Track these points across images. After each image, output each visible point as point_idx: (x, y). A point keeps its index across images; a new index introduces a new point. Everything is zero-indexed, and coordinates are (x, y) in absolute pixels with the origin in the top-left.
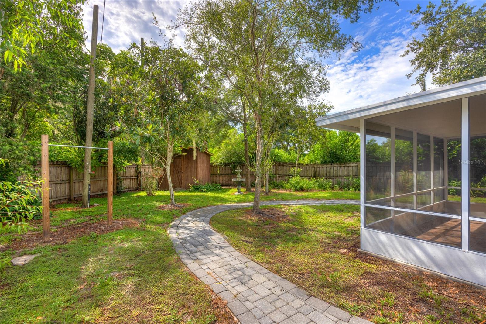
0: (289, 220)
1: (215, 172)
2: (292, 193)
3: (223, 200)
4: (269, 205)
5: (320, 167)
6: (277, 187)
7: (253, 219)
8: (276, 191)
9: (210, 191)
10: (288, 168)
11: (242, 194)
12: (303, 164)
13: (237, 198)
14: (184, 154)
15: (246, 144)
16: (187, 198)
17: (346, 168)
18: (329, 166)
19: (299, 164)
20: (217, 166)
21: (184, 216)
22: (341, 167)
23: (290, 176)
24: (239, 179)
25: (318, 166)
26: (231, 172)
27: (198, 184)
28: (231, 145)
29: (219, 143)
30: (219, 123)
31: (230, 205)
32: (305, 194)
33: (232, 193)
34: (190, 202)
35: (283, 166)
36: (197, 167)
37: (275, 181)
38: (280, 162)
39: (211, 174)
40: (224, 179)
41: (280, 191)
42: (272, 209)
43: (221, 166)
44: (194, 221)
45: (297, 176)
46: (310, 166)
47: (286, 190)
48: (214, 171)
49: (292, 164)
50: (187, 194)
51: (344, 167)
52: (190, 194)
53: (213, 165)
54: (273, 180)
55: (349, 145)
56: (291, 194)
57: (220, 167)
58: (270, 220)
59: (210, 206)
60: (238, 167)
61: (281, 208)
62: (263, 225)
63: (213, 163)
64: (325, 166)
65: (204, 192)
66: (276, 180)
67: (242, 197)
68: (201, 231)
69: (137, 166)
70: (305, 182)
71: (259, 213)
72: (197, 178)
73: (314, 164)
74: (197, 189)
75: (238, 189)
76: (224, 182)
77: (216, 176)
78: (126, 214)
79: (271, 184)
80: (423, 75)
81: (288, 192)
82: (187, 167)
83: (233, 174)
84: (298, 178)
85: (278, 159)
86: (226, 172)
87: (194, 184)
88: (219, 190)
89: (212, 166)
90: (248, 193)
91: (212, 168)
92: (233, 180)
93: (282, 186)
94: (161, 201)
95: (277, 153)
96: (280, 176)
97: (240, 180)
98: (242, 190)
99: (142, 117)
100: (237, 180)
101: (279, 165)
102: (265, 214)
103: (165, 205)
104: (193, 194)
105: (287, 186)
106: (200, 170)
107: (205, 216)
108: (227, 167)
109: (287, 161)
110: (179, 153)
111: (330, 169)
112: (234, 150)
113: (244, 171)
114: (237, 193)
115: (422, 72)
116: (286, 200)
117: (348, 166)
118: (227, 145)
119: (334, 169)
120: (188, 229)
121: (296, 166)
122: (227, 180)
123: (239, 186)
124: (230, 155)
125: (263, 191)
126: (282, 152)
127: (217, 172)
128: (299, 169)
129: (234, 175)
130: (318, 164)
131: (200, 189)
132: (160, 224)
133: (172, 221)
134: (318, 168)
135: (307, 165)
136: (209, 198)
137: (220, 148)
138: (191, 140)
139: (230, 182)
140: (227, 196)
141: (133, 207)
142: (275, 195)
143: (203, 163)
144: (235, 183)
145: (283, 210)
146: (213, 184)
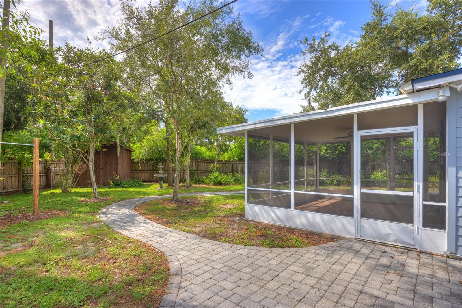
0: (202, 206)
1: (137, 168)
2: (212, 187)
3: (145, 194)
4: (187, 196)
5: (237, 164)
6: (199, 182)
7: (172, 205)
8: (197, 186)
9: (131, 187)
10: (209, 164)
11: (164, 188)
12: (222, 161)
13: (159, 191)
14: (104, 150)
15: (168, 142)
16: (108, 193)
17: (259, 164)
19: (219, 161)
20: (138, 162)
21: (110, 206)
22: (255, 163)
23: (210, 172)
24: (161, 174)
26: (153, 169)
27: (118, 181)
28: (153, 141)
29: (140, 140)
30: (141, 121)
31: (152, 197)
32: (221, 187)
33: (155, 188)
34: (112, 196)
35: (204, 162)
36: (117, 164)
37: (196, 177)
38: (201, 159)
39: (132, 171)
40: (147, 176)
41: (201, 186)
42: (190, 198)
43: (143, 162)
44: (120, 209)
45: (216, 171)
46: (229, 163)
47: (206, 184)
48: (135, 167)
49: (212, 161)
50: (107, 189)
51: (257, 163)
52: (111, 190)
53: (134, 161)
54: (195, 175)
55: (261, 145)
56: (210, 188)
57: (141, 163)
58: (186, 206)
59: (133, 198)
60: (161, 163)
61: (197, 198)
62: (180, 209)
63: (134, 159)
64: (242, 163)
65: (125, 187)
66: (198, 176)
67: (163, 191)
68: (128, 215)
69: (46, 162)
70: (223, 177)
71: (178, 201)
72: (117, 173)
73: (232, 161)
74: (117, 185)
75: (160, 184)
76: (146, 178)
77: (138, 173)
78: (48, 207)
79: (193, 179)
80: (309, 92)
81: (208, 186)
82: (106, 163)
83: (155, 170)
84: (216, 174)
85: (200, 156)
86: (148, 168)
87: (114, 180)
88: (140, 186)
89: (133, 163)
90: (170, 187)
91: (133, 164)
92: (155, 175)
93: (203, 182)
94: (82, 197)
95: (199, 150)
96: (202, 172)
97: (162, 176)
98: (164, 185)
99: (64, 114)
100: (160, 175)
101: (201, 162)
102: (183, 202)
103: (87, 199)
104: (114, 189)
105: (207, 180)
106: (120, 167)
107: (130, 205)
108: (149, 163)
109: (208, 158)
110: (99, 148)
112: (157, 146)
113: (166, 167)
114: (159, 188)
115: (308, 90)
116: (204, 192)
117: (261, 163)
118: (149, 140)
120: (116, 214)
121: (216, 162)
122: (149, 176)
123: (161, 181)
124: (152, 151)
125: (184, 186)
126: (203, 149)
127: (138, 168)
128: (218, 165)
129: (157, 171)
130: (236, 161)
131: (121, 185)
132: (88, 213)
133: (100, 210)
134: (236, 165)
135: (226, 161)
136: (131, 192)
137: (142, 145)
138: (114, 137)
139: (152, 178)
140: (149, 191)
141: (53, 201)
142: (195, 188)
143: (123, 159)
144: (158, 179)
145: (199, 199)
146: (135, 180)
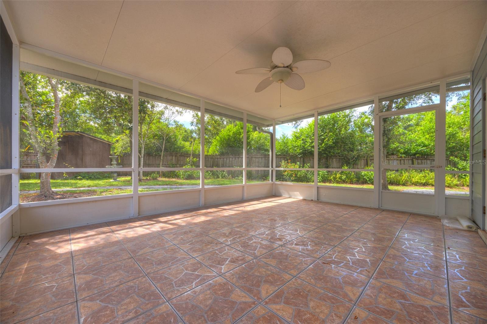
17: (240, 159)
18: (225, 157)
25: (217, 157)
35: (185, 157)
46: (209, 157)
57: (121, 157)
96: (181, 166)
111: (227, 159)
119: (229, 160)
128: (194, 159)
